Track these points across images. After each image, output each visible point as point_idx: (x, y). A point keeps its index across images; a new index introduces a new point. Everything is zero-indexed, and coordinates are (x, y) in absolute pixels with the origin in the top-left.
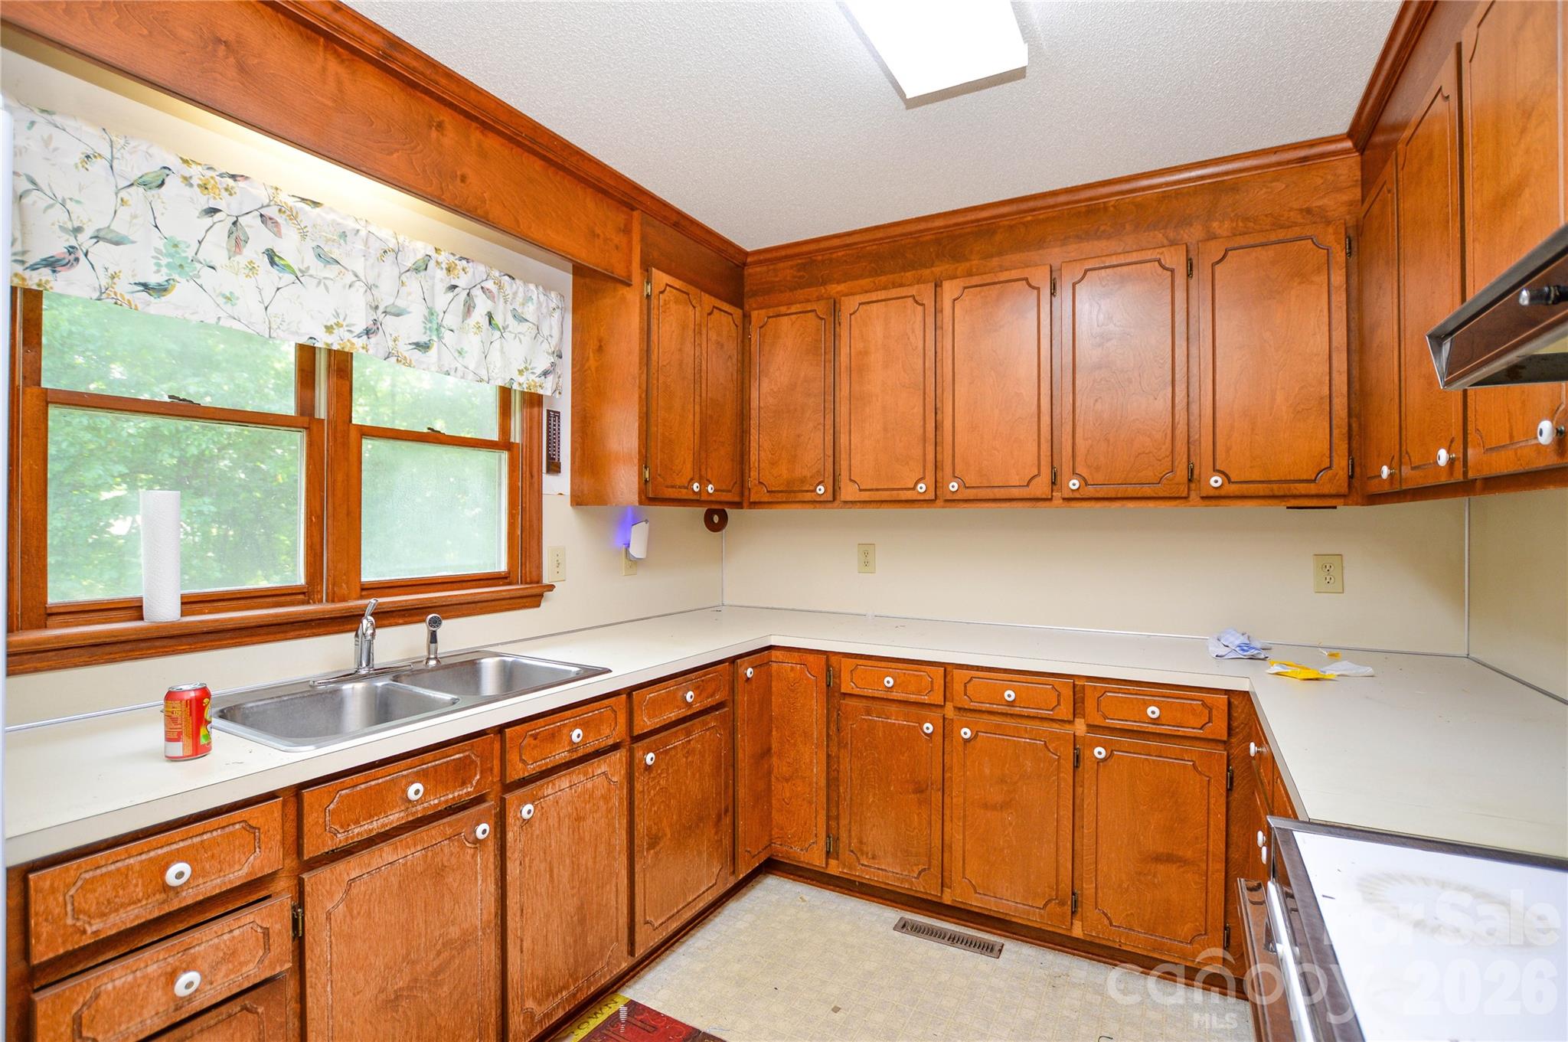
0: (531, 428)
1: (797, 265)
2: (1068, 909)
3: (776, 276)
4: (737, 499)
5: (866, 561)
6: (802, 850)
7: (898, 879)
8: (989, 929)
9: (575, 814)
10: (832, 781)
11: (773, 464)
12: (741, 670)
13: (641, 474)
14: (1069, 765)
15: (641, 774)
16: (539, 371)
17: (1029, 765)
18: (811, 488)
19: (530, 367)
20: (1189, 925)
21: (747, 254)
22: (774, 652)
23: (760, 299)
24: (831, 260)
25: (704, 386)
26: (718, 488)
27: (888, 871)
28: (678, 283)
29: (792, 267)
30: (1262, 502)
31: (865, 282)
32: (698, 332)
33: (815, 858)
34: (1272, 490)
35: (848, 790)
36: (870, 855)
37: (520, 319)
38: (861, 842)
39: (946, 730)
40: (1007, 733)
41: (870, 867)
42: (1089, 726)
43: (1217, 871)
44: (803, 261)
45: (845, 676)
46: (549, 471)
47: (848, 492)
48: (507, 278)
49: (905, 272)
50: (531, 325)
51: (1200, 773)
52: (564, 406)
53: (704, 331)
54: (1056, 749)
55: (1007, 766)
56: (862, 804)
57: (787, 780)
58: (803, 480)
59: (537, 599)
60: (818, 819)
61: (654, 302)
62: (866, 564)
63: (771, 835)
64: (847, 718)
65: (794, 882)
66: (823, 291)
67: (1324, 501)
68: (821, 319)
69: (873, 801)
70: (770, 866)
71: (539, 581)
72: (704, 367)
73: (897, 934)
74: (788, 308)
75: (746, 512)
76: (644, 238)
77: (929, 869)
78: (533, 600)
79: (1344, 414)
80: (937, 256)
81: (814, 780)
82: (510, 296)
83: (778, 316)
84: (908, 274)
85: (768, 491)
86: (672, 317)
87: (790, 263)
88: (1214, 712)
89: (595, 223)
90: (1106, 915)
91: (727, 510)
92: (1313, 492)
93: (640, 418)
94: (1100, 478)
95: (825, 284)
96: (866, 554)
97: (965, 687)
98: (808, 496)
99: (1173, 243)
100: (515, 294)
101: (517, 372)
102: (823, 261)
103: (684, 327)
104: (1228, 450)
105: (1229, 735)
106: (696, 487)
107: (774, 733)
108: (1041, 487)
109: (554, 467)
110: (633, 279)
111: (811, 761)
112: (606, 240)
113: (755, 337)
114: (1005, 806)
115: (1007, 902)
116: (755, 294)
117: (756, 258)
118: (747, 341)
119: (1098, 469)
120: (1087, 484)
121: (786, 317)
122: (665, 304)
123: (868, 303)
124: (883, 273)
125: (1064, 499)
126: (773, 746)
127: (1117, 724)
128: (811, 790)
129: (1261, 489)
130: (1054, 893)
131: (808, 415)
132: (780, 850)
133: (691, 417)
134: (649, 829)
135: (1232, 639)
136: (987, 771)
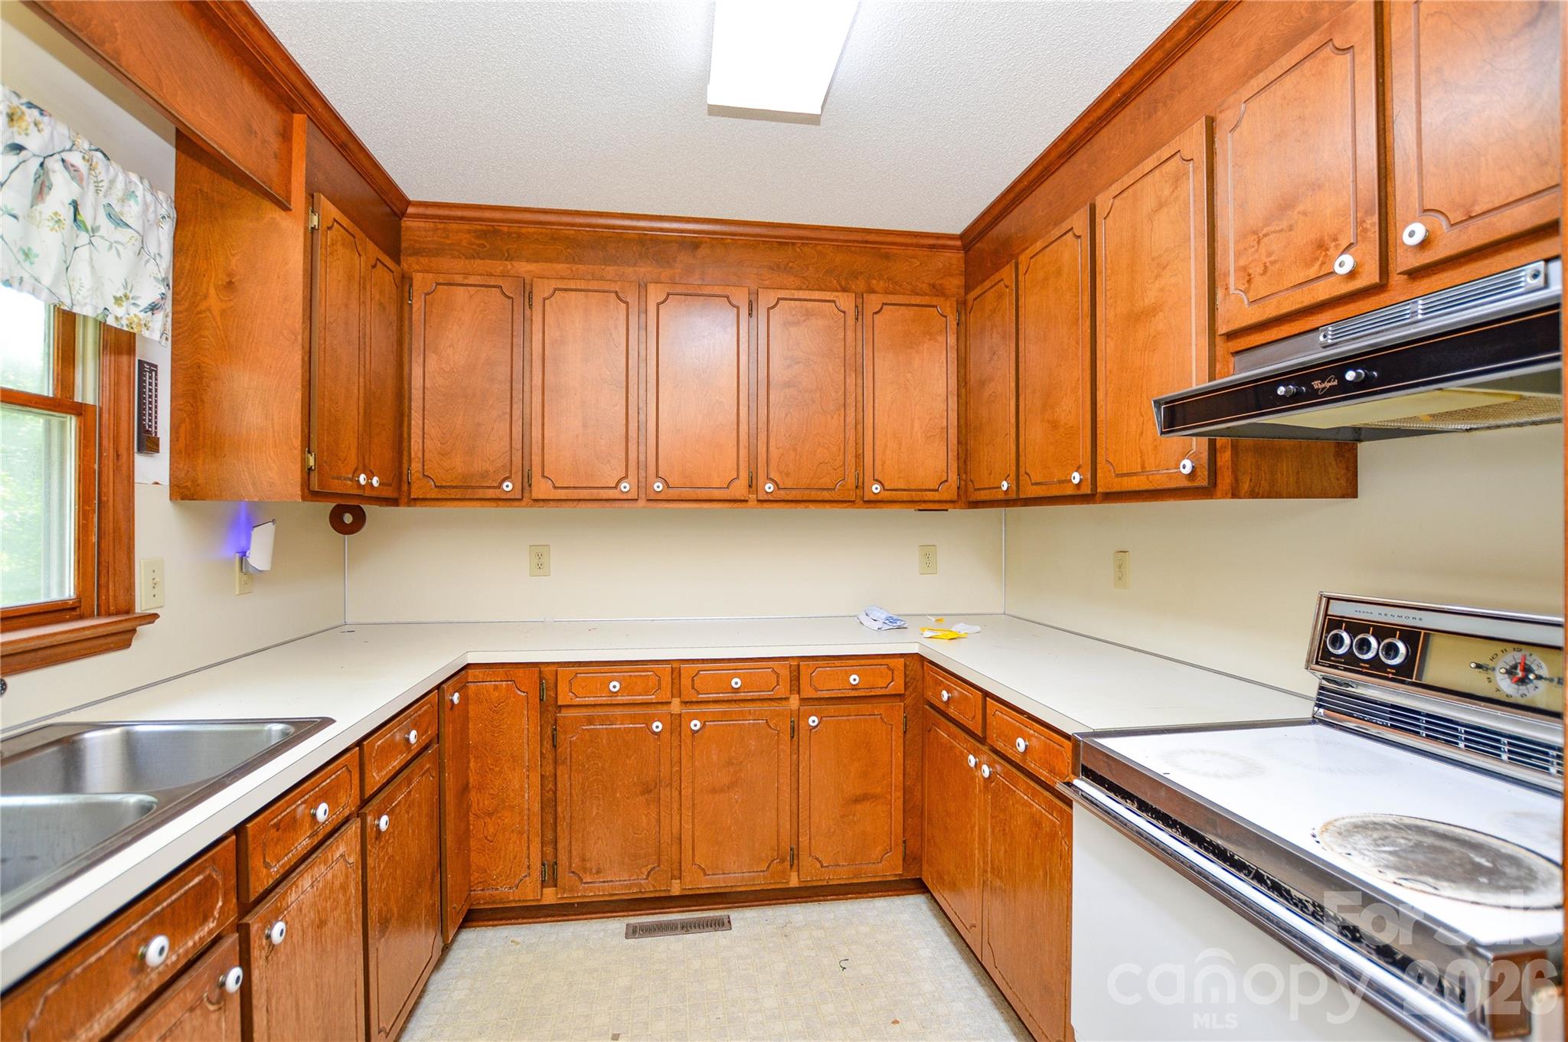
0: (117, 384)
1: (475, 232)
2: (787, 864)
3: (447, 237)
4: (395, 495)
5: (540, 563)
6: (510, 888)
7: (626, 886)
8: (710, 907)
9: (317, 919)
10: (550, 803)
11: (443, 454)
12: (448, 697)
13: (304, 461)
14: (786, 737)
15: (373, 847)
16: (144, 303)
17: (753, 744)
18: (495, 484)
19: (131, 295)
20: (879, 848)
21: (409, 203)
22: (470, 671)
23: (424, 260)
24: (519, 235)
25: (368, 355)
26: (385, 481)
27: (617, 881)
28: (345, 221)
29: (469, 232)
30: (904, 505)
31: (561, 267)
32: (362, 287)
33: (530, 891)
34: (912, 496)
35: (568, 808)
36: (594, 871)
37: (119, 222)
38: (583, 860)
39: (676, 724)
40: (734, 717)
41: (594, 882)
42: (802, 700)
43: (898, 798)
44: (485, 228)
45: (563, 687)
46: (140, 450)
47: (541, 489)
48: (99, 155)
49: (606, 265)
50: (136, 235)
51: (885, 723)
52: (161, 356)
53: (368, 287)
54: (776, 725)
55: (733, 749)
56: (584, 820)
57: (490, 815)
58: (484, 475)
59: (128, 636)
60: (531, 848)
61: (320, 239)
62: (540, 566)
63: (470, 882)
64: (565, 732)
65: (495, 928)
66: (509, 267)
67: (940, 505)
68: (509, 297)
69: (597, 813)
70: (473, 918)
71: (129, 609)
72: (368, 331)
73: (631, 941)
74: (465, 278)
75: (402, 511)
76: (309, 154)
77: (659, 866)
78: (122, 639)
79: (955, 441)
80: (640, 256)
81: (526, 807)
82: (105, 184)
83: (451, 284)
84: (608, 268)
85: (436, 487)
86: (339, 262)
87: (467, 227)
88: (896, 673)
89: (252, 116)
90: (817, 859)
91: (366, 507)
92: (937, 498)
93: (302, 386)
94: (789, 483)
95: (512, 260)
96: (539, 556)
97: (693, 680)
98: (490, 493)
99: (844, 290)
100: (112, 182)
101: (113, 301)
102: (509, 234)
103: (350, 278)
104: (884, 463)
105: (905, 689)
106: (362, 479)
107: (472, 764)
108: (740, 489)
109: (148, 443)
110: (292, 203)
111: (522, 787)
112: (264, 141)
113: (418, 303)
114: (731, 786)
115: (736, 874)
116: (417, 253)
117: (421, 210)
118: (406, 308)
119: (788, 474)
120: (779, 489)
121: (462, 288)
122: (333, 244)
123: (566, 290)
124: (580, 262)
125: (758, 501)
126: (471, 780)
127: (826, 694)
128: (522, 819)
129: (905, 496)
130: (776, 854)
131: (491, 402)
132: (482, 896)
133: (356, 391)
134: (380, 912)
135: (878, 614)
136: (715, 757)
